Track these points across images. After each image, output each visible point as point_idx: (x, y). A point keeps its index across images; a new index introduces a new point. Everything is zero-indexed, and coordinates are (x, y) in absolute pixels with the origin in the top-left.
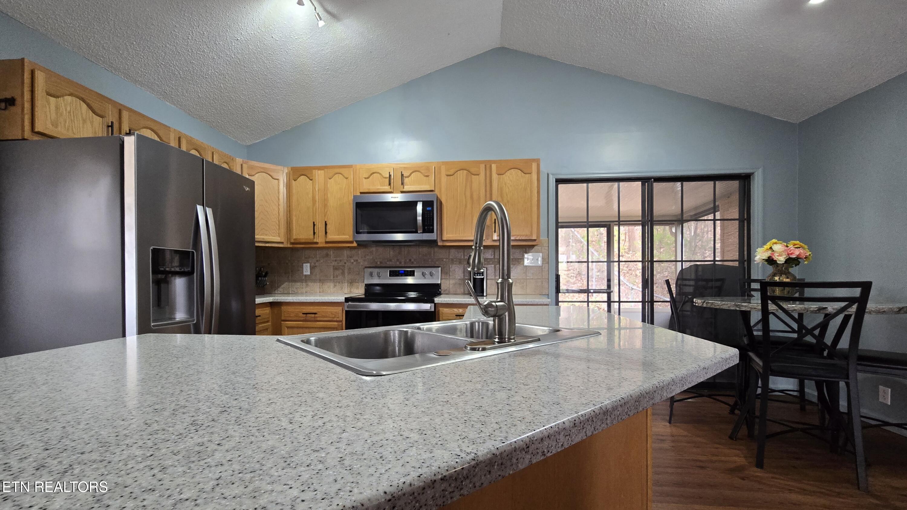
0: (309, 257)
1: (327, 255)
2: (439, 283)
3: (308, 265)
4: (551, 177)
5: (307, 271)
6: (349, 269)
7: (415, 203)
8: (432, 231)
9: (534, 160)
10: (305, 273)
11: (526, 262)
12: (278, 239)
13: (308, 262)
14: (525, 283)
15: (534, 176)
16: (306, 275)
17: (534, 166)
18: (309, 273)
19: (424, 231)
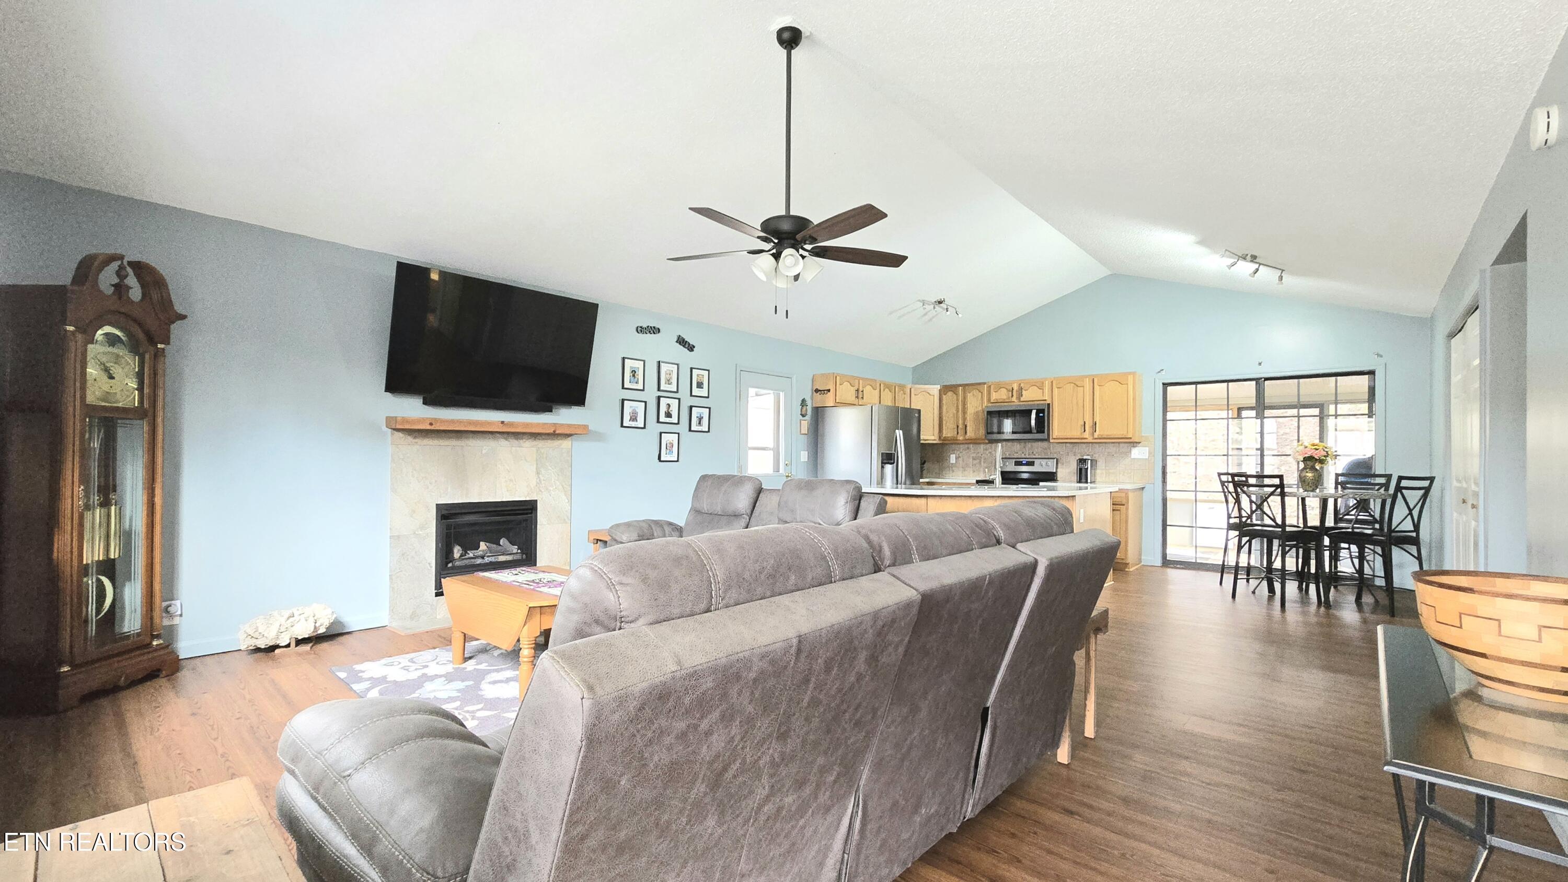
0: (955, 450)
1: (968, 448)
2: (1054, 471)
3: (954, 455)
4: (1157, 381)
5: (953, 460)
6: (985, 459)
7: (1030, 411)
8: (1043, 432)
9: (1130, 373)
10: (951, 462)
11: (1133, 456)
12: (933, 438)
13: (954, 453)
14: (1132, 473)
15: (1131, 387)
16: (952, 464)
17: (1130, 378)
18: (954, 462)
19: (1038, 432)
